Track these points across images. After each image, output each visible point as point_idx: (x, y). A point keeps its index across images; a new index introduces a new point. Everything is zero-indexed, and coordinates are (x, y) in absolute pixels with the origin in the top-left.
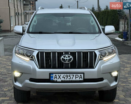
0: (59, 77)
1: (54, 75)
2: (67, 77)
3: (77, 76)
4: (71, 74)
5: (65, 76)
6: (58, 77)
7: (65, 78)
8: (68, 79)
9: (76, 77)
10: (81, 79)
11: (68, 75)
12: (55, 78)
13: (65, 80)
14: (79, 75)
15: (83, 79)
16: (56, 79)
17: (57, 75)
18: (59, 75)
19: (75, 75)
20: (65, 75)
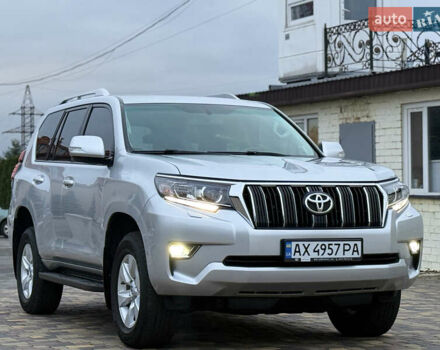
0: (306, 251)
1: (294, 244)
2: (325, 250)
3: (347, 247)
4: (334, 243)
5: (319, 247)
6: (303, 250)
7: (318, 251)
8: (326, 256)
9: (344, 250)
10: (356, 255)
11: (327, 243)
12: (296, 251)
13: (320, 256)
14: (352, 243)
15: (360, 256)
16: (297, 256)
17: (301, 244)
18: (306, 244)
19: (342, 243)
20: (321, 243)
